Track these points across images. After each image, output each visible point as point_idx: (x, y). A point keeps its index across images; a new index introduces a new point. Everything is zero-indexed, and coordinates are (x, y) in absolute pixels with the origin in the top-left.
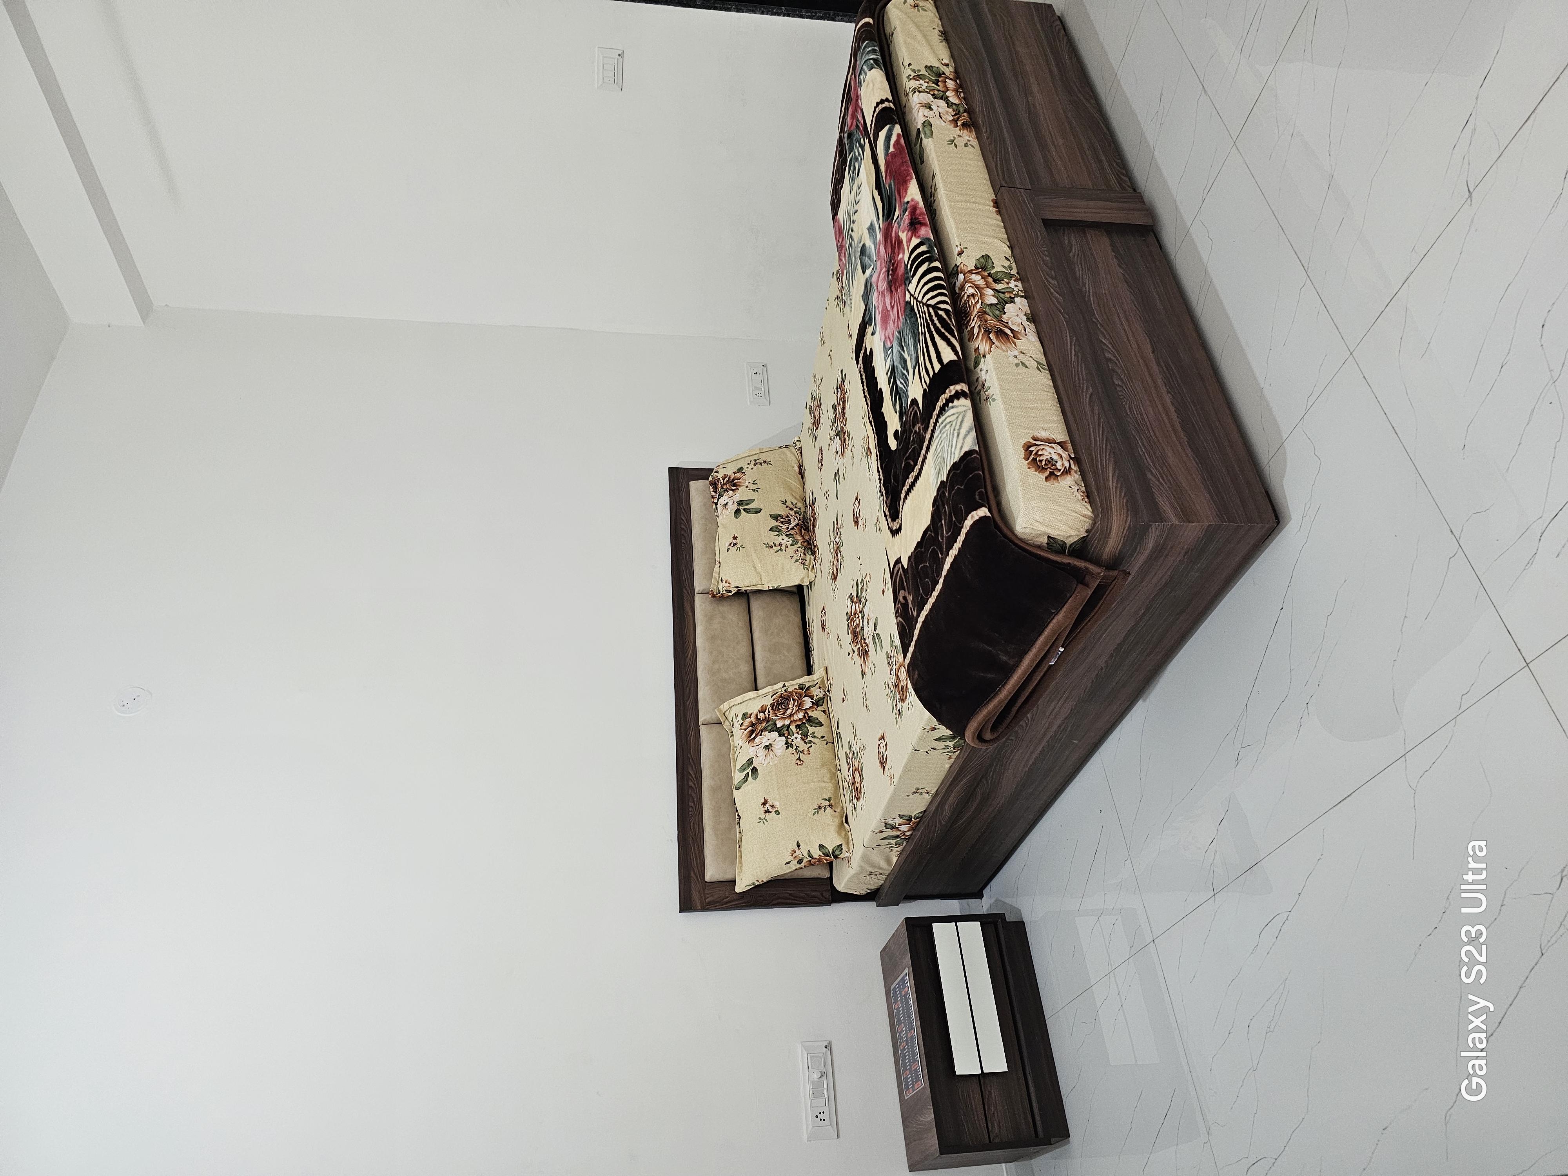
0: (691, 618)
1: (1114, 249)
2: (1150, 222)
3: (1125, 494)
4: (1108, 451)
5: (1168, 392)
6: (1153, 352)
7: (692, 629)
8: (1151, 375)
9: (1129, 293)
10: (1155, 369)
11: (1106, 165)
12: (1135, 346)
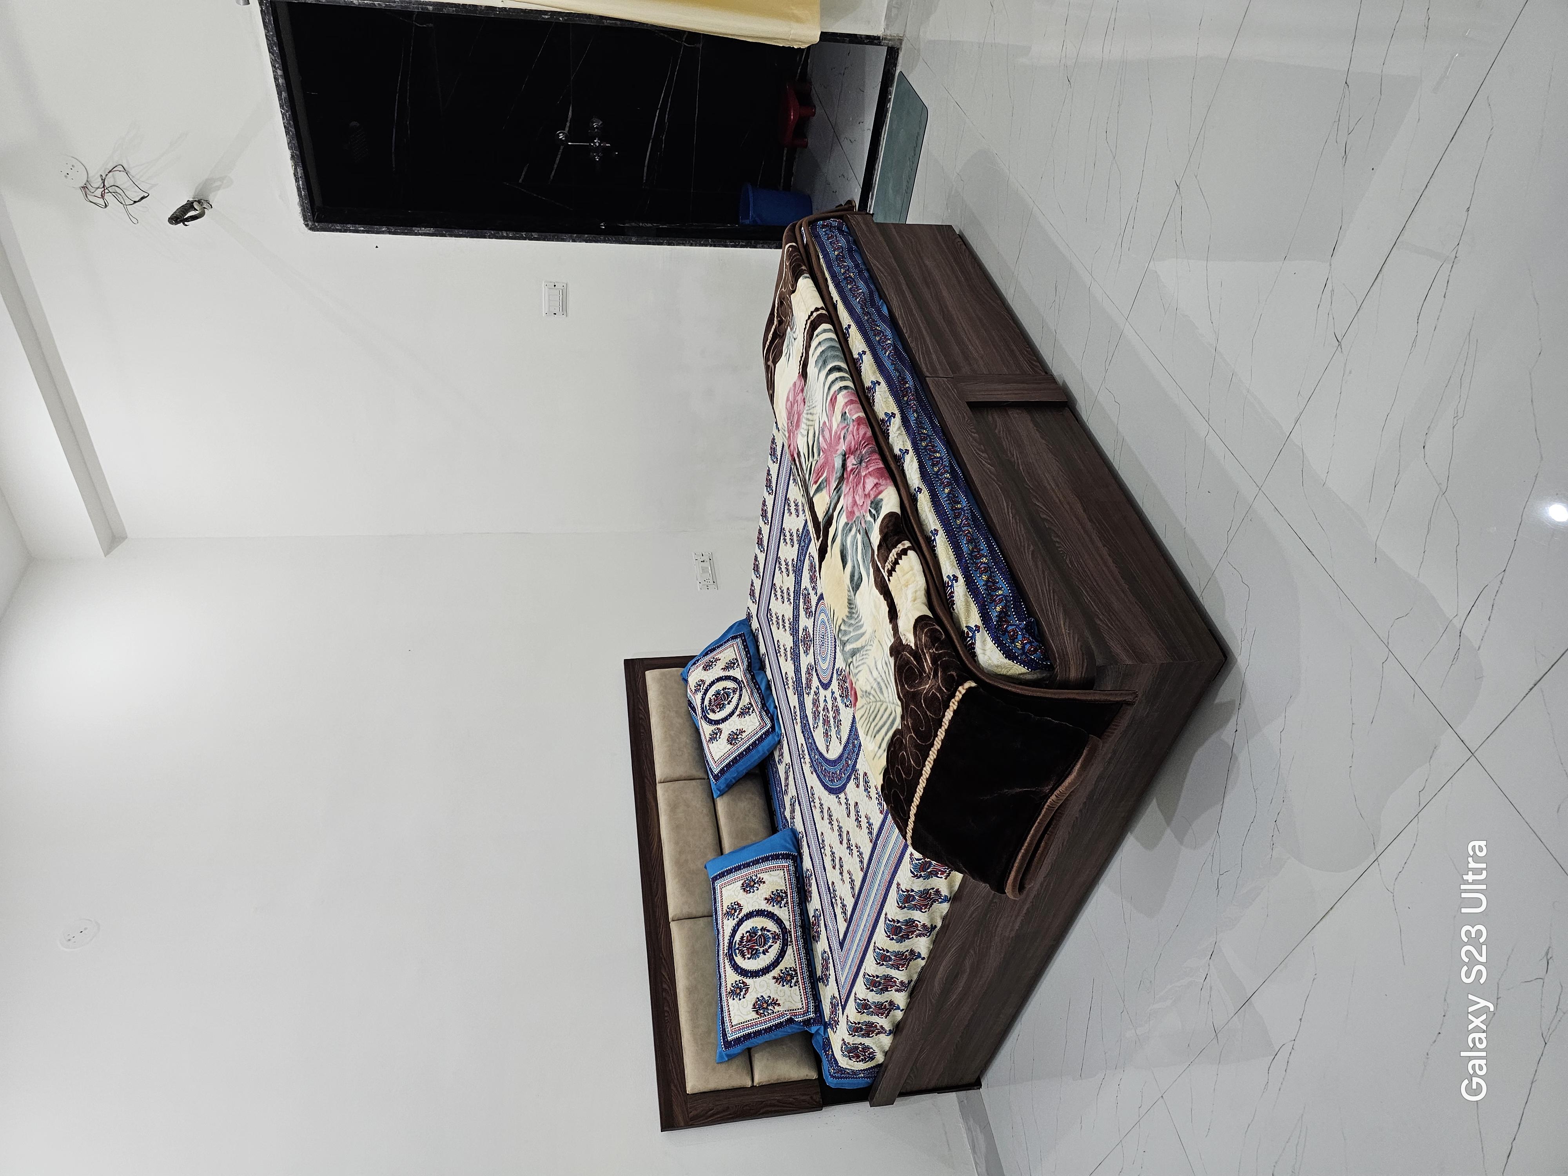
0: (654, 808)
1: (1036, 424)
2: (1064, 399)
3: (1078, 639)
4: (1056, 603)
5: (1104, 546)
6: (1085, 511)
7: (656, 820)
8: (1086, 532)
9: (1054, 461)
10: (1089, 525)
11: (1018, 353)
12: (1067, 507)
